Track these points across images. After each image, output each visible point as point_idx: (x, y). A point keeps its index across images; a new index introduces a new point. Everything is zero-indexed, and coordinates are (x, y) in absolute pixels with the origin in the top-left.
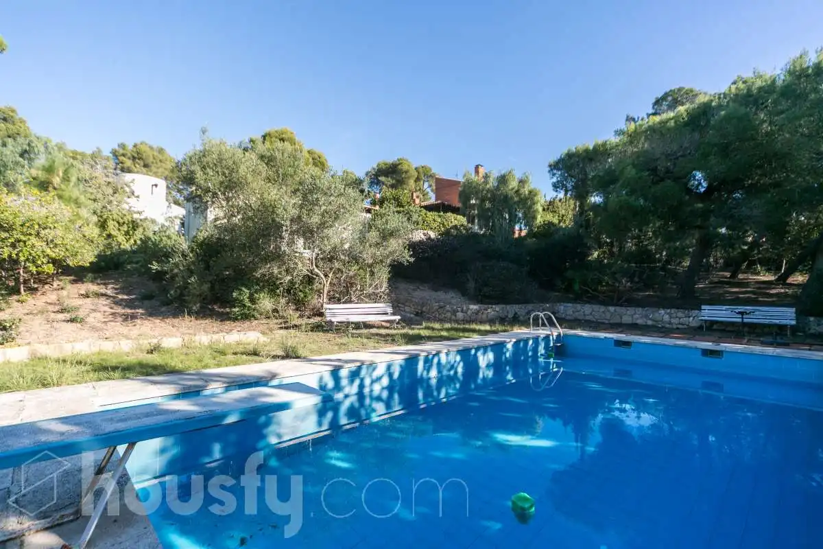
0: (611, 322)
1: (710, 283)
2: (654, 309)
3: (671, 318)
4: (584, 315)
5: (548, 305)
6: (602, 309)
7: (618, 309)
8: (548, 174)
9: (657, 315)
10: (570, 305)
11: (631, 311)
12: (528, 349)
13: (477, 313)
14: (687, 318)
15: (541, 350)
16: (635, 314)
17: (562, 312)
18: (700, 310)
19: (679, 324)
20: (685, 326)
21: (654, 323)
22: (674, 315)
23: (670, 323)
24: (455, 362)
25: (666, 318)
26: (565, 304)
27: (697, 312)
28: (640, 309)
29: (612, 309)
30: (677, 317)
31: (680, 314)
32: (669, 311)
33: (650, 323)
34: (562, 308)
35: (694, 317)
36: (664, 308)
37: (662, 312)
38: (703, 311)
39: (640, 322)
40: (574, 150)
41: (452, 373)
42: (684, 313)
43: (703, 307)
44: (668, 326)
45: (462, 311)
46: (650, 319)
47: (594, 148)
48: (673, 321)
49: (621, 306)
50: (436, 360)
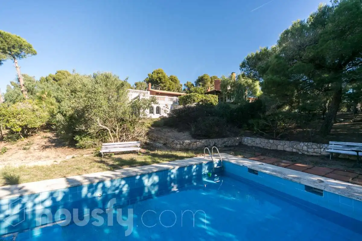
0: (271, 149)
1: (354, 121)
2: (297, 142)
3: (308, 148)
4: (257, 144)
5: (238, 138)
6: (266, 141)
7: (275, 141)
8: (240, 70)
9: (299, 146)
10: (249, 138)
11: (282, 143)
12: (193, 170)
13: (190, 144)
14: (319, 150)
15: (205, 170)
16: (285, 144)
17: (246, 142)
18: (328, 144)
19: (314, 152)
20: (318, 154)
21: (297, 150)
22: (310, 147)
23: (308, 152)
24: (120, 185)
25: (305, 148)
26: (247, 138)
27: (326, 145)
28: (288, 142)
29: (271, 141)
30: (312, 148)
31: (314, 147)
32: (306, 144)
33: (294, 150)
34: (246, 139)
35: (324, 149)
36: (303, 142)
37: (302, 144)
38: (330, 145)
39: (288, 149)
40: (251, 56)
41: (117, 192)
42: (317, 146)
43: (330, 142)
44: (306, 153)
45: (180, 144)
46: (295, 148)
47: (260, 52)
48: (309, 150)
49: (277, 140)
50: (100, 186)
